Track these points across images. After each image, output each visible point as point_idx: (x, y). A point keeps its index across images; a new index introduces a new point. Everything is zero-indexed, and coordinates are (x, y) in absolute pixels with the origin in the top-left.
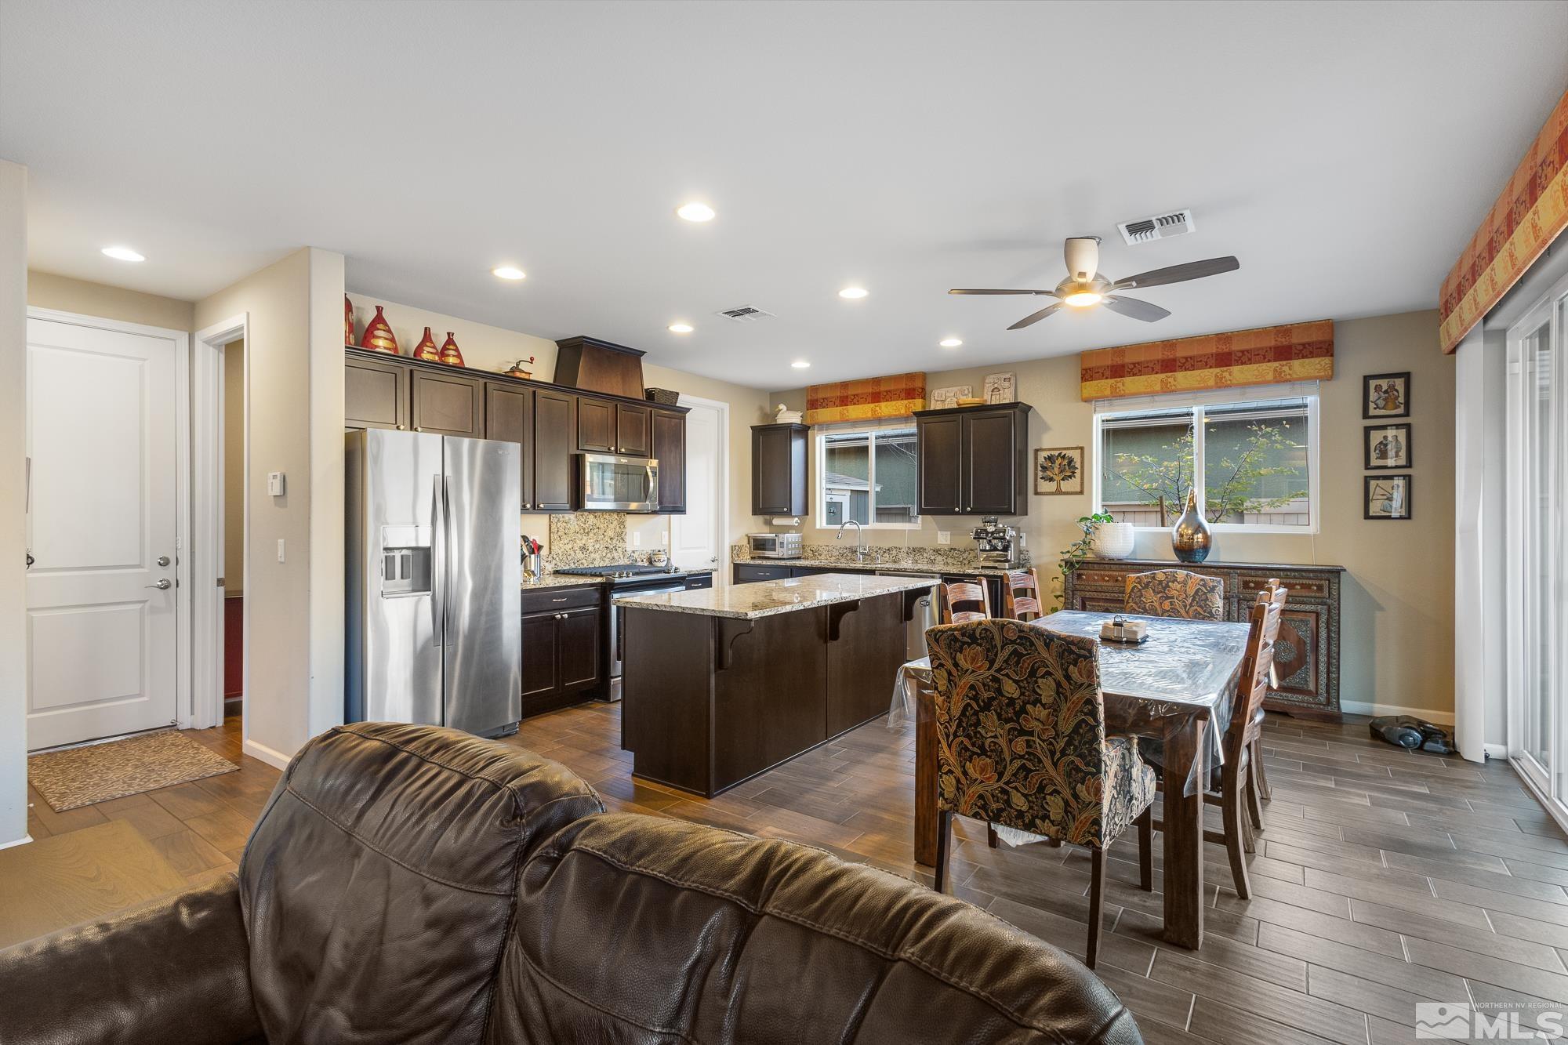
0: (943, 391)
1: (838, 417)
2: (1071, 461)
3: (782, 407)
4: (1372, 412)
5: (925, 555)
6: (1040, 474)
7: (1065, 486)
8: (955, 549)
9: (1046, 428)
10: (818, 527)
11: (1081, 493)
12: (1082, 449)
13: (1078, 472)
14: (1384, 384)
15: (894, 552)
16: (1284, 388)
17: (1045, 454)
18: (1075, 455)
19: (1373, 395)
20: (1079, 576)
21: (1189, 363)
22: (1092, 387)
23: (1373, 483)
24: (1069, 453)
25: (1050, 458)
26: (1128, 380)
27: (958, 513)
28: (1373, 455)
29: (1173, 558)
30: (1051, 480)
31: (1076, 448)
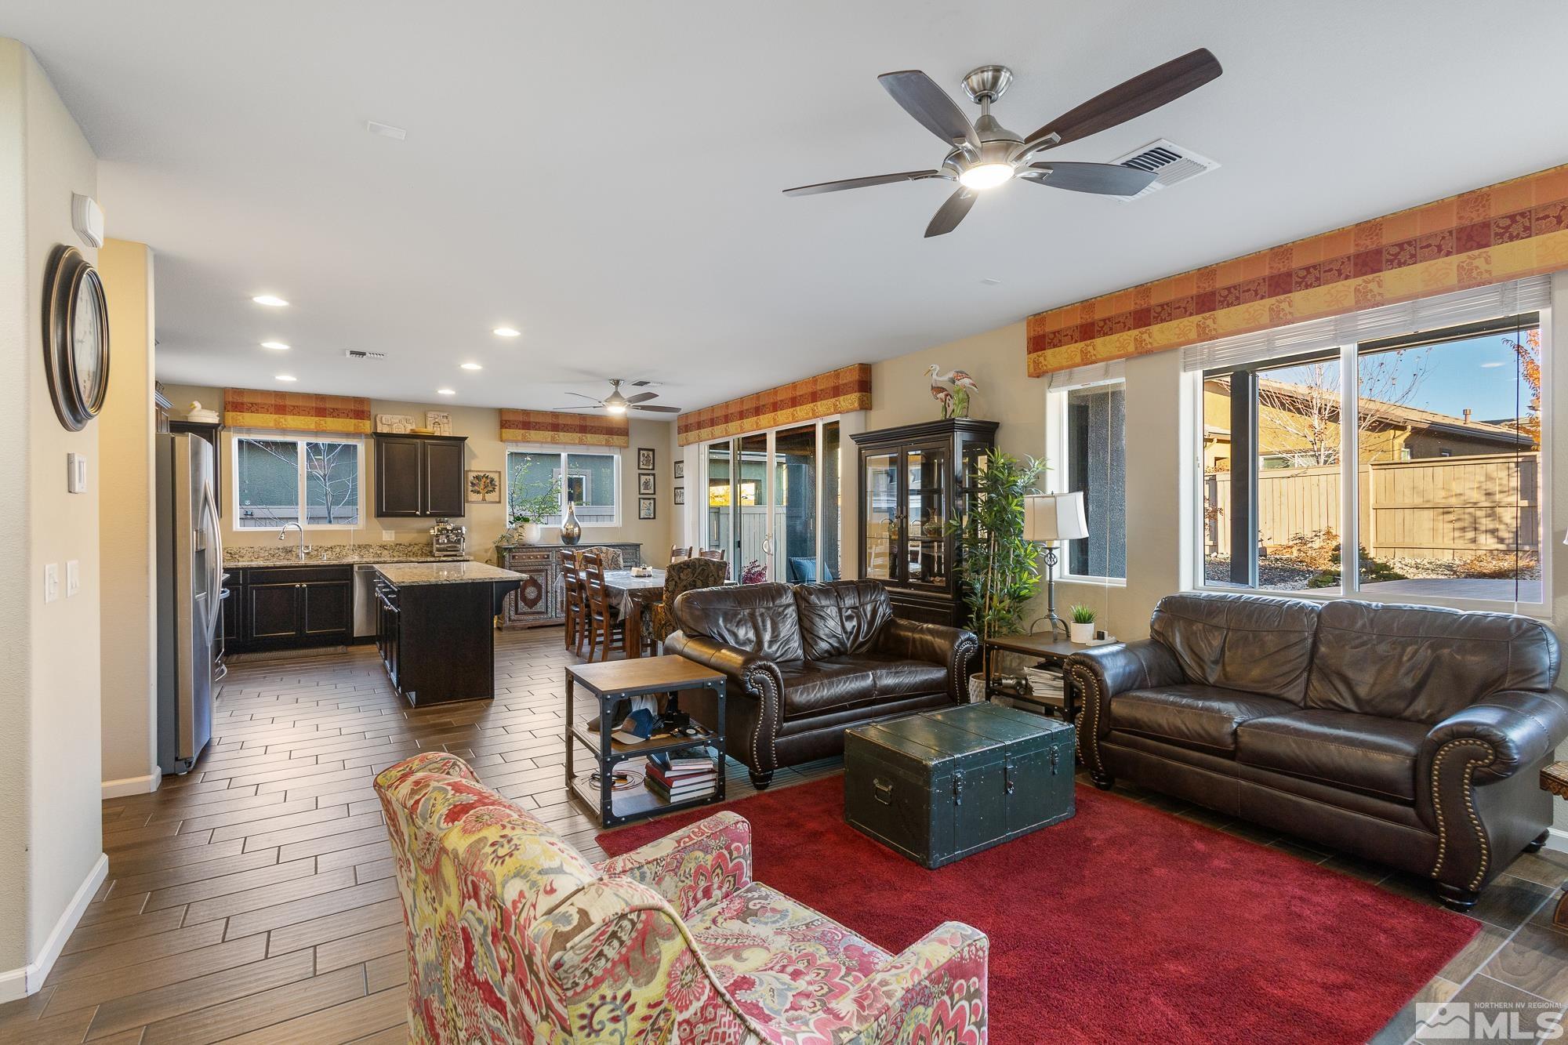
0: (389, 417)
1: (272, 424)
2: (492, 480)
3: (197, 404)
4: (642, 467)
5: (371, 550)
6: (470, 488)
7: (488, 497)
8: (400, 545)
9: (474, 456)
10: (234, 529)
11: (500, 502)
12: (500, 472)
13: (497, 488)
14: (645, 452)
15: (338, 550)
16: (607, 449)
17: (475, 474)
18: (495, 476)
19: (642, 459)
20: (514, 557)
21: (566, 428)
22: (509, 433)
23: (642, 501)
24: (491, 475)
25: (477, 478)
26: (532, 432)
27: (417, 516)
28: (642, 488)
29: (562, 543)
30: (478, 492)
31: (496, 472)
